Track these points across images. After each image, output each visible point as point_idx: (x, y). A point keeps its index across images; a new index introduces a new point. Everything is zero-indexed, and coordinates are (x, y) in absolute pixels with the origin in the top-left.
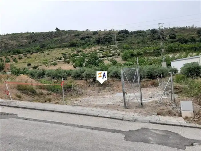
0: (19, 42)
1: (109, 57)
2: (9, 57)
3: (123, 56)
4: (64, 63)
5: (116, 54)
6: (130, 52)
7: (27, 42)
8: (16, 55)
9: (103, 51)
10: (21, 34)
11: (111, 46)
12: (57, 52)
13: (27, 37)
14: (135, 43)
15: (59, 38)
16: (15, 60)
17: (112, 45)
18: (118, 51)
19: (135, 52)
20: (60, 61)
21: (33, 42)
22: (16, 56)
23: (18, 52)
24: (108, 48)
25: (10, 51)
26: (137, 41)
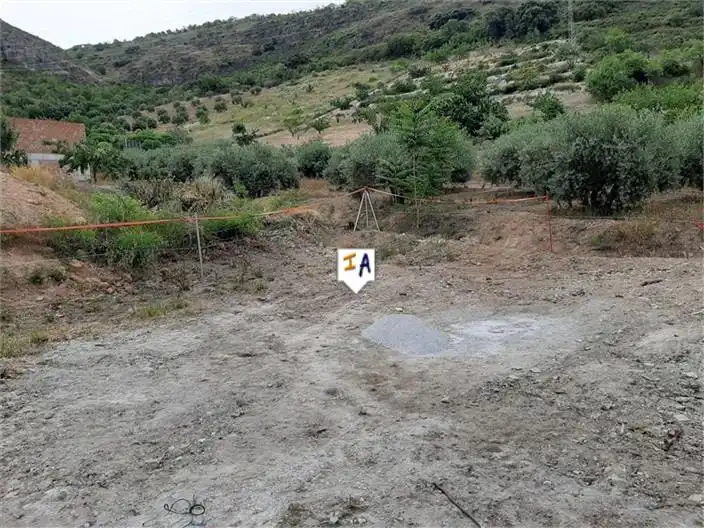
0: (226, 51)
1: (532, 88)
2: (187, 104)
3: (595, 83)
4: (355, 121)
5: (566, 74)
6: (631, 65)
7: (249, 48)
8: (210, 96)
9: (515, 67)
10: (231, 24)
11: (552, 42)
12: (341, 80)
13: (248, 34)
14: (659, 25)
15: (354, 27)
16: (202, 116)
17: (557, 38)
18: (578, 62)
19: (655, 62)
20: (344, 112)
21: (269, 48)
22: (208, 102)
23: (216, 88)
24: (536, 51)
25: (191, 87)
26: (669, 17)
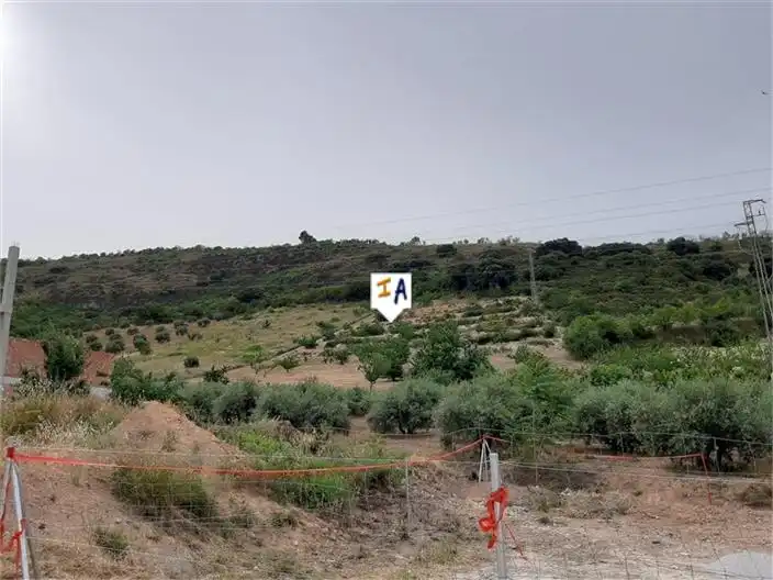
0: (166, 279)
1: (507, 340)
2: (123, 332)
3: (572, 341)
4: (325, 361)
5: (537, 329)
6: (602, 326)
7: (194, 280)
8: (149, 324)
9: (483, 319)
10: (175, 253)
11: (514, 298)
12: (301, 318)
13: (194, 264)
14: (612, 290)
15: (310, 266)
16: (142, 346)
17: (518, 294)
18: (544, 318)
19: (623, 324)
20: (309, 351)
21: (216, 280)
22: (149, 331)
23: (158, 317)
24: (499, 305)
25: (127, 313)
